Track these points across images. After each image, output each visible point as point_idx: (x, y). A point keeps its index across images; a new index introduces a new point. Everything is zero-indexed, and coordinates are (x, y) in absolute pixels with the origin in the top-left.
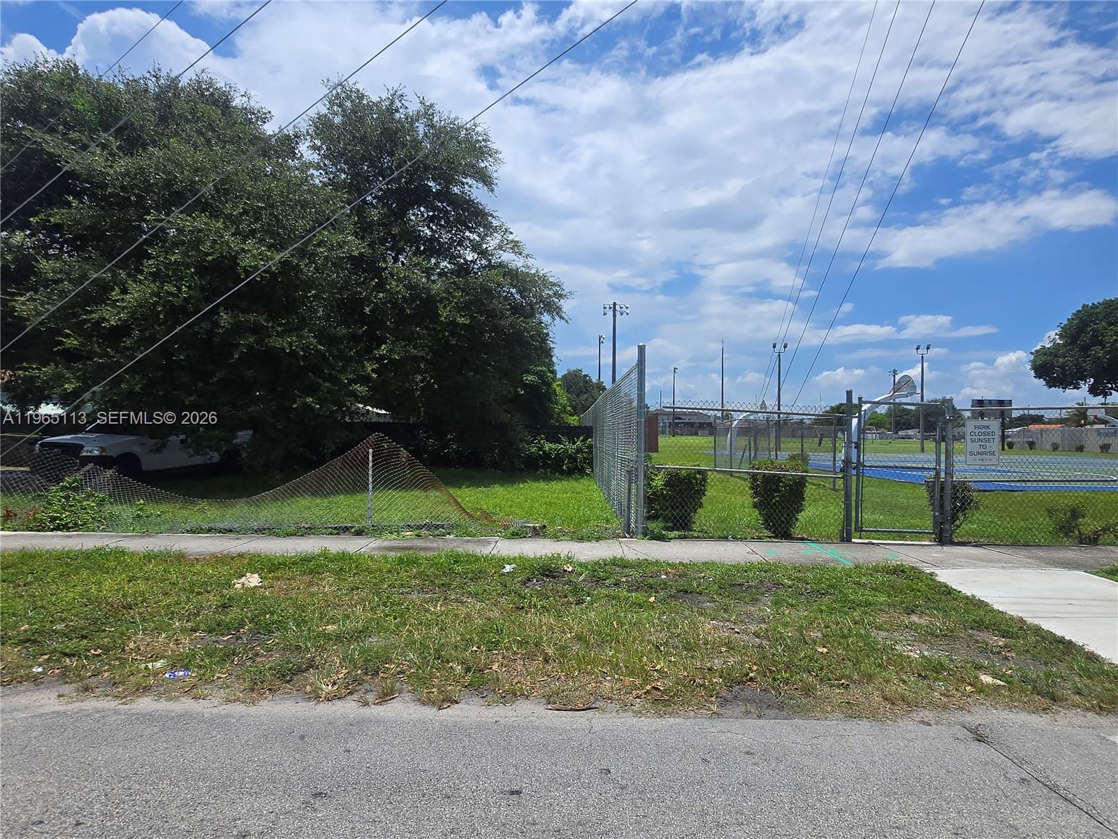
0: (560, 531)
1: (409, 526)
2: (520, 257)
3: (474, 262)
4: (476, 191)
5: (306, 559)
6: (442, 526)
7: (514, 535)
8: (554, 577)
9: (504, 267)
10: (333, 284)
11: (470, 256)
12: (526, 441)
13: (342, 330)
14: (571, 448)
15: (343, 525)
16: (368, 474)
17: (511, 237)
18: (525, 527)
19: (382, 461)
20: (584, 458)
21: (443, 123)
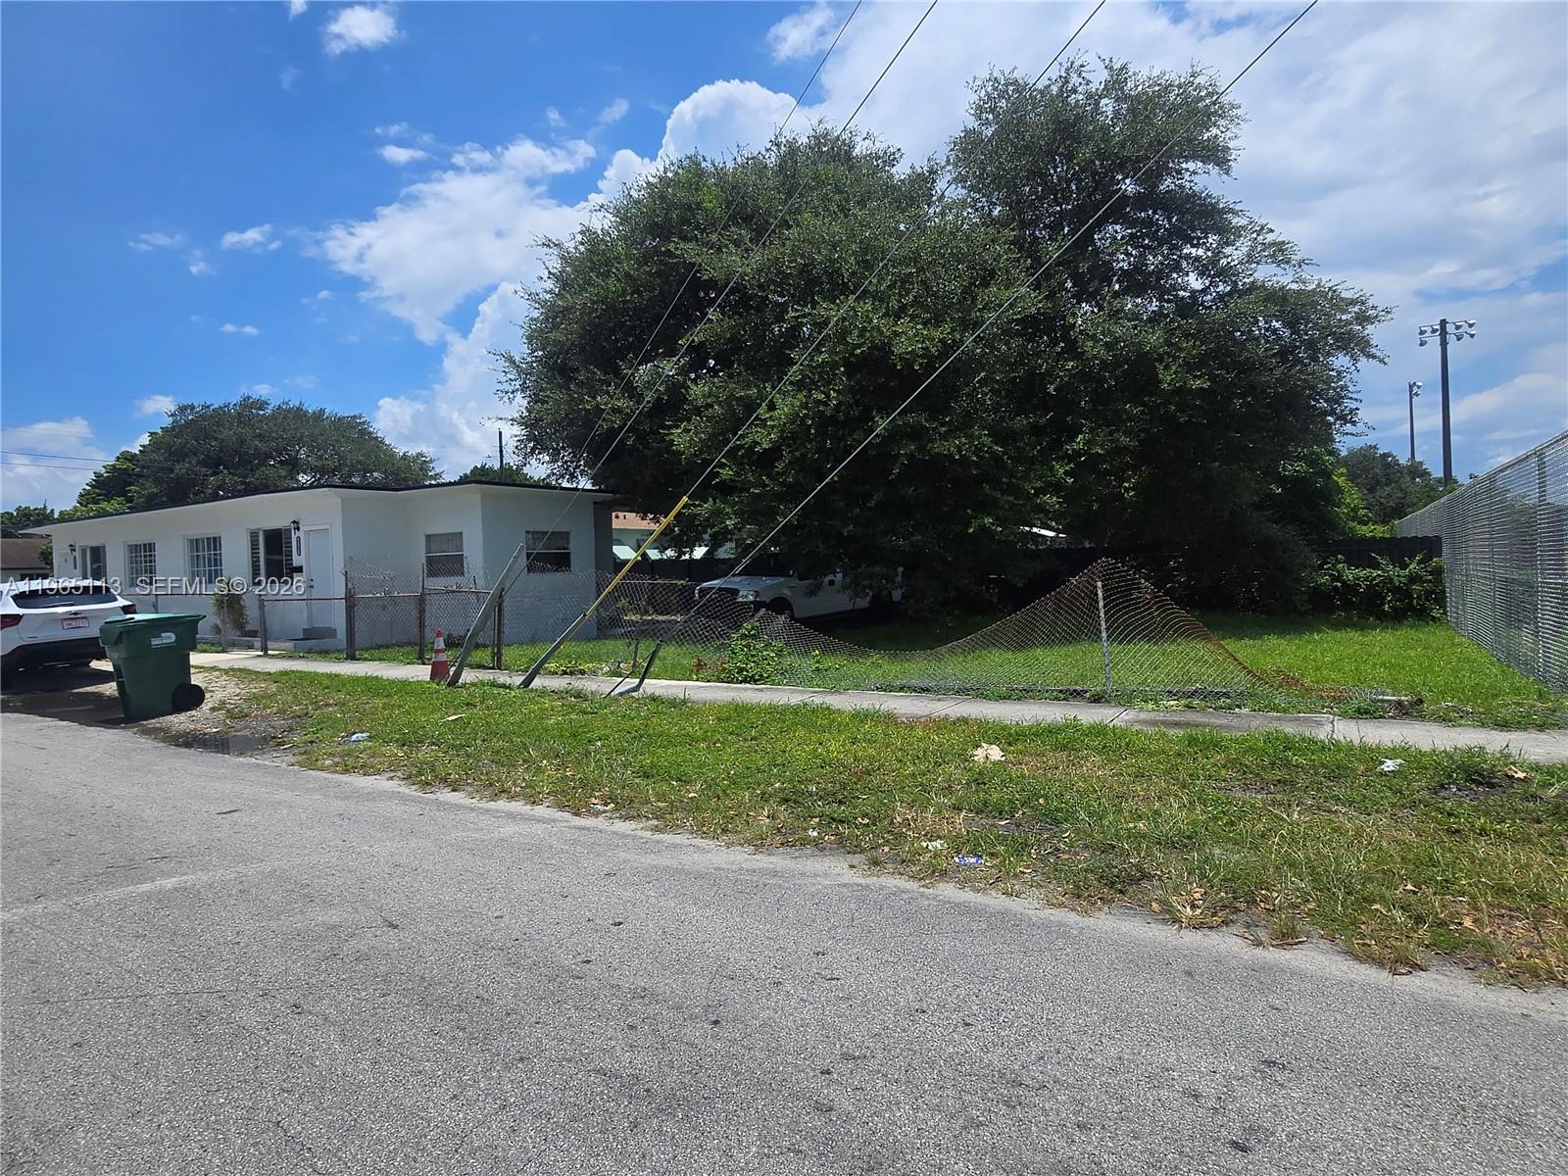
0: (1454, 709)
1: (1170, 692)
2: (1287, 267)
3: (1204, 291)
4: (1201, 178)
5: (1052, 730)
6: (1226, 695)
7: (1360, 713)
8: (1492, 786)
9: (1258, 288)
10: (1003, 360)
11: (1195, 282)
12: (1312, 567)
13: (1021, 422)
14: (1397, 574)
15: (1072, 688)
16: (1099, 617)
17: (1270, 237)
18: (1378, 700)
19: (1117, 598)
20: (1426, 591)
21: (1140, 88)
